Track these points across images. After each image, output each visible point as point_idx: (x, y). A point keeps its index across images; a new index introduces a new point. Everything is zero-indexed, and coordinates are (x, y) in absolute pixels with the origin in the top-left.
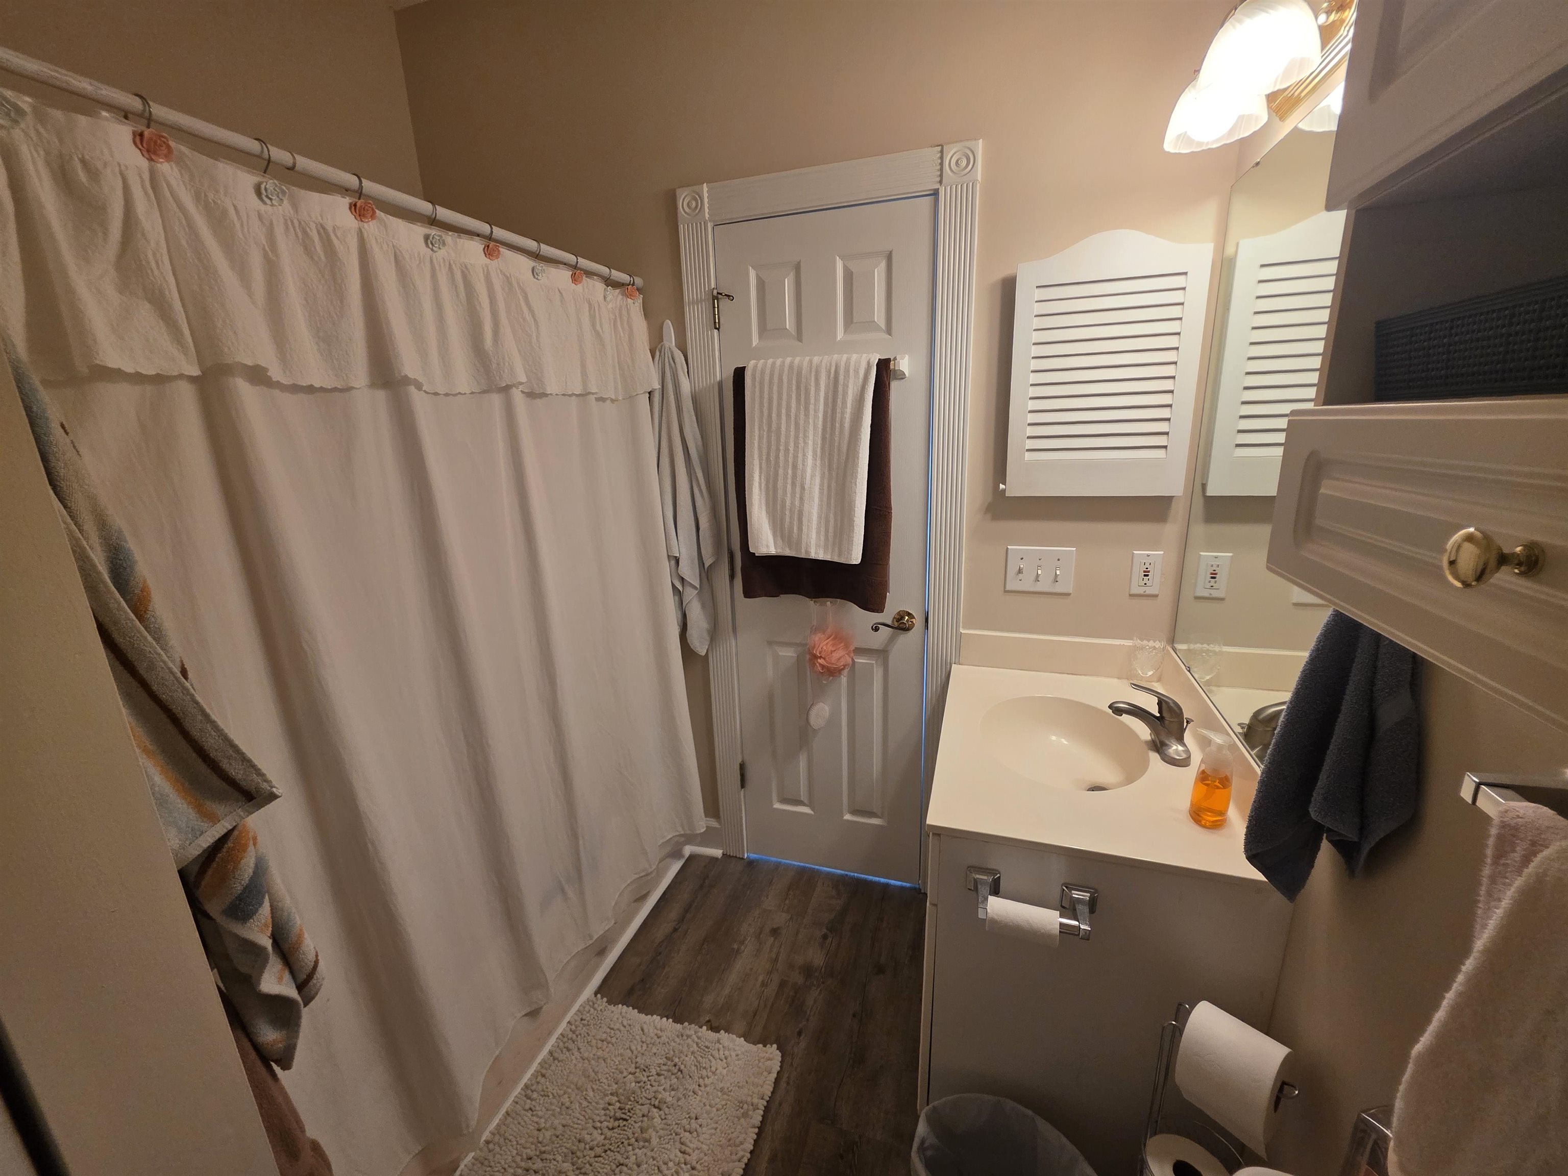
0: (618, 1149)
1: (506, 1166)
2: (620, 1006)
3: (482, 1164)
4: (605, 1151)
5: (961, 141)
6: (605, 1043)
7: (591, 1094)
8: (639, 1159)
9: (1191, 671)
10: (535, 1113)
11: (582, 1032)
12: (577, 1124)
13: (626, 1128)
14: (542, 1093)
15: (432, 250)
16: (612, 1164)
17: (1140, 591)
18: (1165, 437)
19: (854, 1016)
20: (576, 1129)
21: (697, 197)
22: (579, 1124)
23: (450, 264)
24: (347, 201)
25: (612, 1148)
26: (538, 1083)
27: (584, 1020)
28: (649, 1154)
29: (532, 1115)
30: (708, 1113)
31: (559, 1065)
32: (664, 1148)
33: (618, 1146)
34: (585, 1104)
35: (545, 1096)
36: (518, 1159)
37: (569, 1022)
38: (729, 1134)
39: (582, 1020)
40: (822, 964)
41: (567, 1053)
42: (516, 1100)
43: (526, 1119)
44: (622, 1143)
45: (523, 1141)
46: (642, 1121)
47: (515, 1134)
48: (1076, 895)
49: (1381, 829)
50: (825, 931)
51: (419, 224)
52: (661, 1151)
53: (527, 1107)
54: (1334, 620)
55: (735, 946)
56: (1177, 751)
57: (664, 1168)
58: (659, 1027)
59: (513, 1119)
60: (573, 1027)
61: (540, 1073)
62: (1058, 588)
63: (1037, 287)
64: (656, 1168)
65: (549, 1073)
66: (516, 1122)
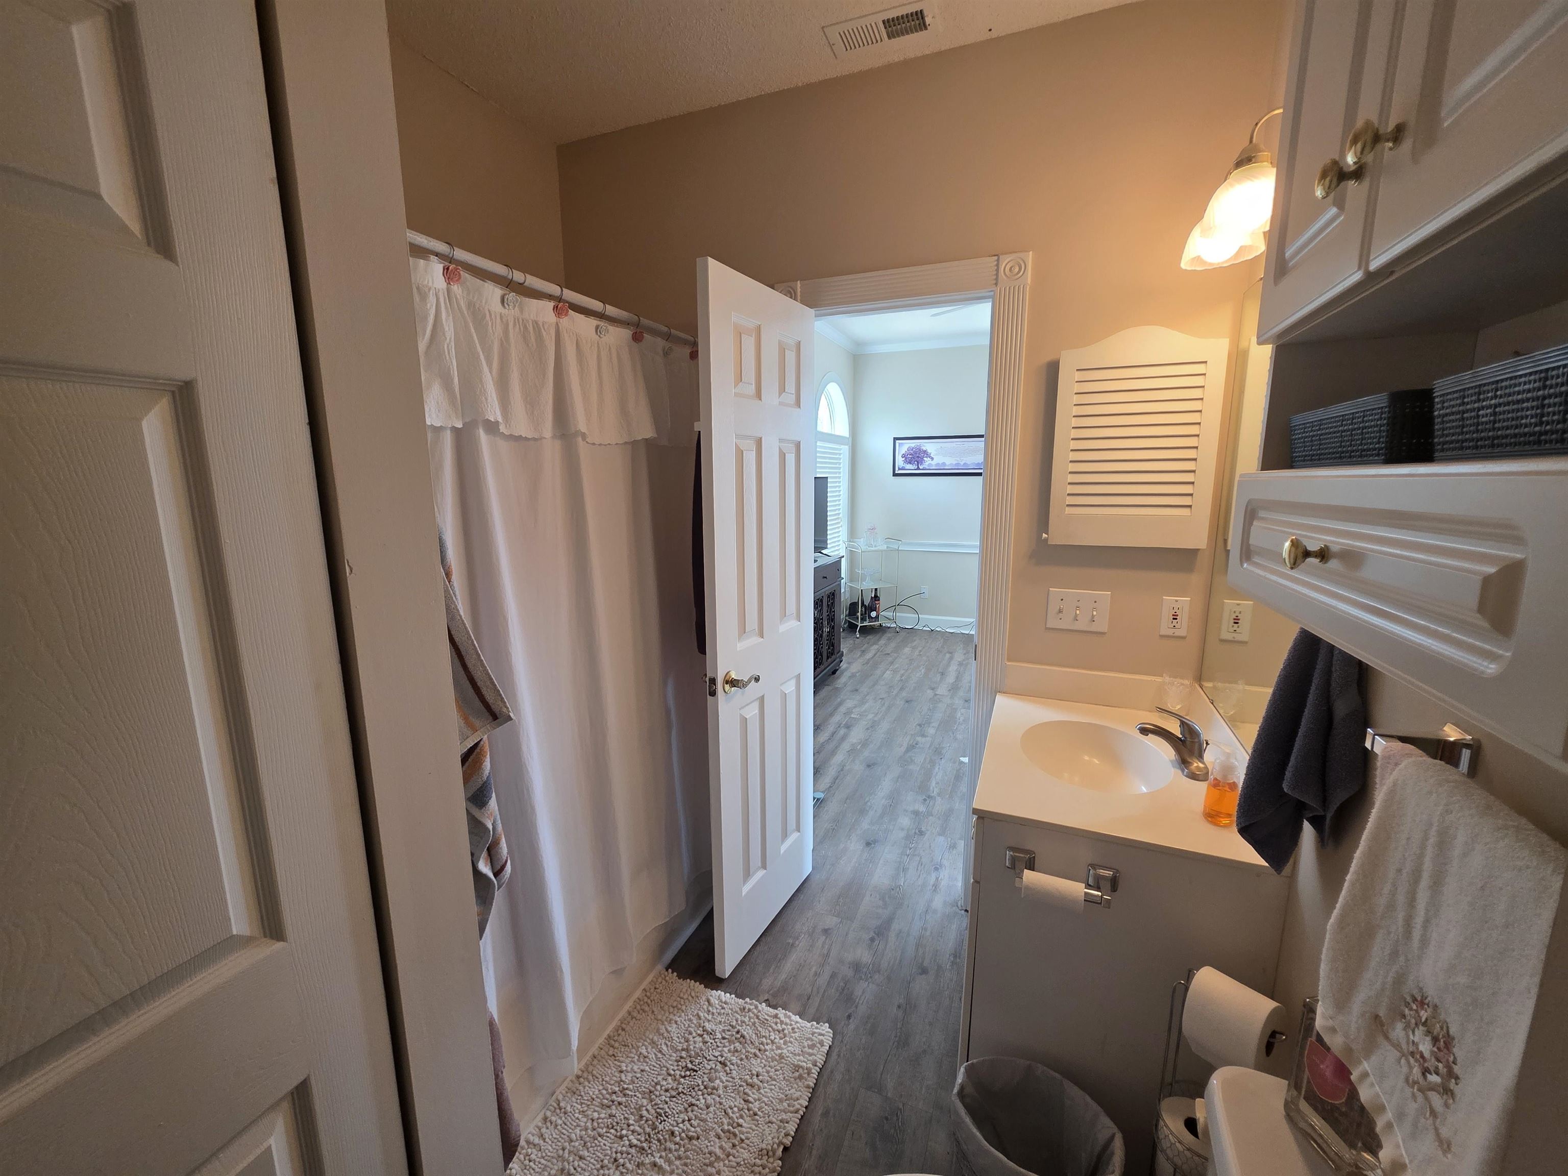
0: (690, 1093)
1: (594, 1096)
2: (688, 980)
3: (574, 1093)
4: (679, 1094)
5: (1016, 252)
6: (675, 1009)
7: (664, 1048)
8: (708, 1102)
9: (1214, 703)
10: (617, 1058)
11: (656, 998)
12: (653, 1070)
13: (696, 1077)
14: (623, 1043)
15: (599, 336)
16: (684, 1104)
17: (1170, 632)
18: (1190, 498)
19: (899, 1007)
20: (653, 1074)
21: (793, 292)
22: (656, 1071)
23: (610, 347)
24: (551, 304)
25: (685, 1092)
26: (619, 1035)
27: (658, 989)
28: (717, 1099)
29: (615, 1060)
30: (768, 1072)
31: (636, 1022)
32: (730, 1096)
33: (690, 1091)
34: (659, 1055)
35: (625, 1046)
36: (604, 1092)
37: (644, 990)
38: (786, 1091)
39: (655, 988)
40: (869, 962)
41: (643, 1014)
42: (601, 1046)
43: (610, 1062)
44: (693, 1089)
45: (607, 1079)
46: (710, 1073)
47: (601, 1073)
48: (1102, 872)
49: (1338, 797)
50: (872, 934)
51: (593, 318)
52: (726, 1098)
53: (611, 1053)
54: (1300, 636)
55: (791, 941)
56: (1198, 767)
57: (730, 1111)
58: (724, 1000)
59: (599, 1061)
60: (648, 994)
61: (620, 1028)
62: (1094, 628)
63: (1077, 370)
64: (723, 1111)
65: (628, 1028)
66: (601, 1064)
